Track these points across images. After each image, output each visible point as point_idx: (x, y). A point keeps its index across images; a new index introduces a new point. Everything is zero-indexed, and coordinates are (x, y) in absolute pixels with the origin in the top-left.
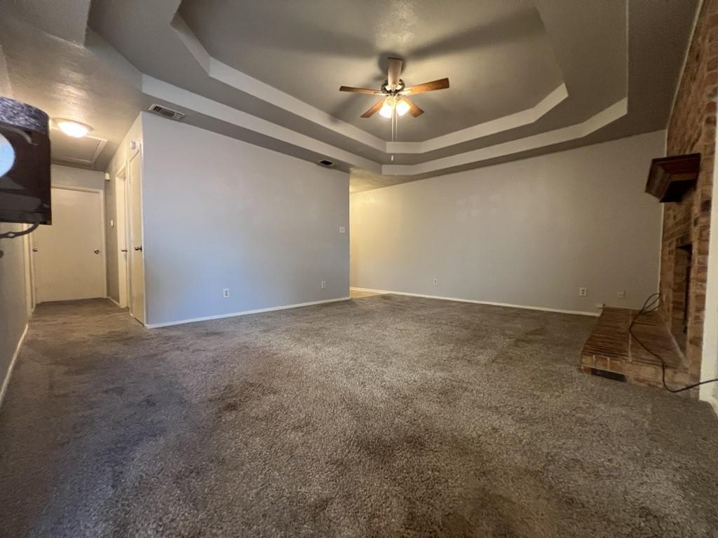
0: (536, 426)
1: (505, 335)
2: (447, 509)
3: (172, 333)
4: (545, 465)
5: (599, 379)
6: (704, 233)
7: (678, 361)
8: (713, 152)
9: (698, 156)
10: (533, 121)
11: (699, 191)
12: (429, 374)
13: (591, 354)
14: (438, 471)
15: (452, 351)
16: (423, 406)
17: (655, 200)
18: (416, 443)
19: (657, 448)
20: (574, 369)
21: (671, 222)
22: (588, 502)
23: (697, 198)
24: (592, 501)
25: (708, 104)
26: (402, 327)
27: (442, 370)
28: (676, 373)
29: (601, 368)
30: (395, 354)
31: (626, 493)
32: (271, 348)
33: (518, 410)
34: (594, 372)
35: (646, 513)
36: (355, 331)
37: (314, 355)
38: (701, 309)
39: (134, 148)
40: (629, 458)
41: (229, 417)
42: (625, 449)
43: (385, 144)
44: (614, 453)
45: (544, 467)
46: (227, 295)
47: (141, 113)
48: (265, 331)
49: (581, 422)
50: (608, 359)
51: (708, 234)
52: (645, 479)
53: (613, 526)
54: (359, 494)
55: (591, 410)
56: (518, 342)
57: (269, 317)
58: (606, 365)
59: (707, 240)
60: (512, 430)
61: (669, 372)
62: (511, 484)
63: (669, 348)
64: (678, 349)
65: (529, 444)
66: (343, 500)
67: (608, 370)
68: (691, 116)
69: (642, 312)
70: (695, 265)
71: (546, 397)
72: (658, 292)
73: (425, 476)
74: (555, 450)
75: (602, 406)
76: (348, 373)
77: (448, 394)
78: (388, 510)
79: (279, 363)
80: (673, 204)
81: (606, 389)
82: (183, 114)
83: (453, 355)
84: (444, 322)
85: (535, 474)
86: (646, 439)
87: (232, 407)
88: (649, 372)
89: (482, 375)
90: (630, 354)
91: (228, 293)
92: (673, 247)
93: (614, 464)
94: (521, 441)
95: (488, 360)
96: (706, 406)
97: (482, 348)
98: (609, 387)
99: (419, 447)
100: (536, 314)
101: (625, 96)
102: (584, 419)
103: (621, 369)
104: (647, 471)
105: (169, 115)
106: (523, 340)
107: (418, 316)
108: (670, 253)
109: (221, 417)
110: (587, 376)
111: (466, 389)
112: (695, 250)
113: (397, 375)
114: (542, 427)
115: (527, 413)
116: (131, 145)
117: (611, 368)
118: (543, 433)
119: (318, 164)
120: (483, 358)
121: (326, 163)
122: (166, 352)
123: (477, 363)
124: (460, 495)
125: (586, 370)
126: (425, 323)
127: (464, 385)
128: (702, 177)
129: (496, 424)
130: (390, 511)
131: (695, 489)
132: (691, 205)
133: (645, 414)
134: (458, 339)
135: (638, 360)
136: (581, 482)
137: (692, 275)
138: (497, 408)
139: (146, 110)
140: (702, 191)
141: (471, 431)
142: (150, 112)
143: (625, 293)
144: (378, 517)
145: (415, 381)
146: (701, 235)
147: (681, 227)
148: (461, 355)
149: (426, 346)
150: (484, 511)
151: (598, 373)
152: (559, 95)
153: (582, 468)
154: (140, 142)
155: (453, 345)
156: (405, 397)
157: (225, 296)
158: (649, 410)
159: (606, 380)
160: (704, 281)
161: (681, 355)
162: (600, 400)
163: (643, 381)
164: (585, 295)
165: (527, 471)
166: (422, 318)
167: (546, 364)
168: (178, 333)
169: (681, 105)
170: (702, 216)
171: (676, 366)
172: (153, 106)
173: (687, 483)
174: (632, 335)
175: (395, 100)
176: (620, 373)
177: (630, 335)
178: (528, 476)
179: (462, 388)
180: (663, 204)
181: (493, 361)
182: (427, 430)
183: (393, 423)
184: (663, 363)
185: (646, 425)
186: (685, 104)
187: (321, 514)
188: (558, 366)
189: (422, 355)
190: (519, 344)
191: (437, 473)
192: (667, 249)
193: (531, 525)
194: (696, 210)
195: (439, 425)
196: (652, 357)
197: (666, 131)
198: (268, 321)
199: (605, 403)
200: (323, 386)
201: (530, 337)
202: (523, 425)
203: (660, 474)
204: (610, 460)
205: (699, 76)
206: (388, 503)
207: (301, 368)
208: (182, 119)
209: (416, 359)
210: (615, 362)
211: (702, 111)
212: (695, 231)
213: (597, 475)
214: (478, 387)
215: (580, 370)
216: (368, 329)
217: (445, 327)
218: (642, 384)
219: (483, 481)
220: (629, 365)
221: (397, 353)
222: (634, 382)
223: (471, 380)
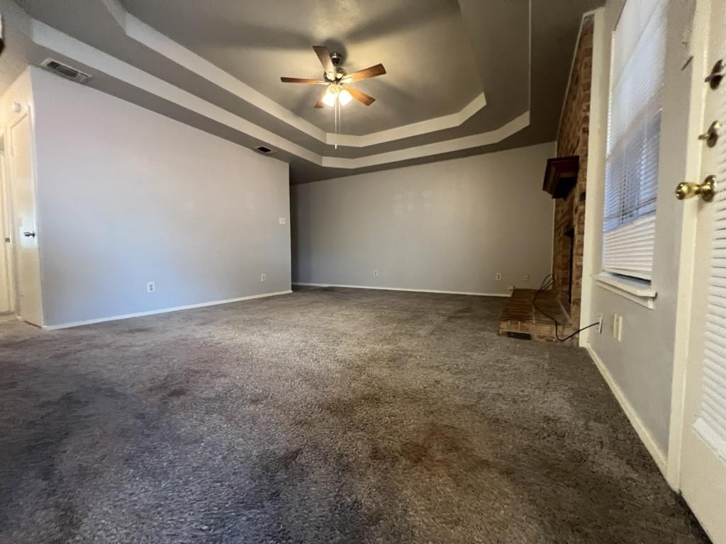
0: (469, 376)
1: (439, 314)
2: (405, 441)
3: (83, 333)
4: (478, 401)
5: (513, 340)
6: (582, 218)
7: (565, 320)
8: (587, 155)
9: (577, 158)
10: (458, 125)
11: (578, 185)
12: (378, 348)
13: (507, 320)
14: (394, 416)
15: (395, 328)
16: (376, 372)
17: (550, 196)
18: (374, 399)
19: (553, 379)
20: (495, 334)
21: (560, 215)
22: (509, 419)
23: (577, 192)
24: (512, 418)
25: (584, 118)
26: (348, 313)
27: (389, 344)
28: (564, 328)
29: (514, 331)
30: (344, 334)
31: (534, 409)
32: (212, 339)
33: (455, 366)
34: (509, 334)
35: (547, 419)
36: (301, 319)
37: (262, 342)
38: (580, 277)
39: (18, 111)
40: (535, 388)
41: (176, 402)
42: (532, 383)
43: (326, 135)
44: (525, 386)
45: (476, 402)
46: (151, 289)
47: (29, 67)
48: (202, 324)
49: (502, 370)
50: (519, 322)
51: (584, 218)
52: (546, 399)
53: (526, 431)
54: (326, 442)
55: (508, 361)
56: (450, 319)
57: (204, 311)
58: (517, 328)
59: (583, 224)
60: (450, 381)
61: (560, 328)
62: (453, 416)
63: (560, 313)
64: (565, 312)
65: (465, 388)
66: (311, 449)
67: (519, 331)
68: (573, 127)
69: (540, 291)
70: (576, 243)
71: (475, 355)
72: (551, 273)
73: (384, 421)
74: (484, 390)
75: (516, 357)
76: (300, 353)
77: (396, 360)
78: (354, 449)
79: (226, 351)
80: (562, 199)
81: (518, 346)
82: (90, 76)
83: (396, 332)
84: (386, 307)
85: (469, 407)
86: (546, 374)
87: (178, 393)
88: (546, 330)
89: (423, 344)
90: (534, 318)
91: (153, 287)
92: (562, 234)
93: (526, 393)
94: (458, 387)
95: (427, 333)
96: (584, 350)
97: (421, 325)
98: (520, 344)
99: (376, 401)
100: (462, 298)
101: (527, 110)
102: (503, 367)
103: (528, 330)
104: (547, 394)
105: (70, 74)
106: (454, 317)
107: (361, 303)
108: (559, 240)
109: (167, 402)
110: (505, 338)
111: (411, 356)
112: (576, 232)
113: (349, 350)
114: (473, 376)
115: (462, 367)
116: (14, 107)
117: (521, 330)
118: (474, 380)
119: (255, 150)
120: (422, 332)
121: (264, 150)
122: (80, 351)
123: (419, 336)
124: (414, 429)
125: (503, 334)
126: (369, 308)
127: (409, 353)
128: (580, 175)
129: (438, 378)
130: (356, 450)
131: (577, 401)
132: (573, 198)
133: (544, 359)
134: (399, 320)
135: (539, 321)
136: (504, 407)
137: (574, 252)
138: (437, 367)
139: (38, 66)
140: (580, 185)
141: (418, 385)
142: (43, 68)
143: (529, 275)
144: (346, 455)
145: (365, 354)
146: (579, 220)
147: (567, 217)
148: (403, 331)
149: (372, 326)
150: (434, 437)
151: (512, 335)
152: (479, 103)
153: (504, 398)
154: (28, 105)
155: (395, 324)
156: (358, 366)
157: (149, 291)
158: (547, 356)
159: (517, 340)
160: (582, 255)
161: (567, 316)
162: (514, 353)
163: (542, 338)
164: (500, 279)
165: (464, 406)
166: (365, 305)
167: (474, 333)
168: (92, 332)
169: (566, 120)
170: (580, 205)
171: (565, 323)
172: (48, 61)
173: (572, 397)
174: (535, 307)
175: (337, 89)
176: (527, 333)
177: (533, 307)
178: (466, 409)
179: (407, 355)
180: (554, 200)
181: (431, 334)
182: (381, 388)
183: (350, 387)
184: (556, 322)
185: (546, 366)
186: (569, 119)
187: (293, 462)
188: (482, 333)
189: (369, 334)
190: (452, 320)
191: (393, 418)
192: (558, 238)
193: (470, 440)
194: (577, 200)
195: (391, 383)
196: (548, 319)
197: (556, 143)
198: (203, 315)
199: (517, 355)
200: (277, 366)
201: (460, 314)
202: (459, 376)
203: (556, 395)
204: (522, 391)
205: (578, 96)
206: (354, 445)
207: (251, 353)
208: (87, 82)
209: (364, 337)
210: (523, 324)
211: (580, 123)
212: (576, 216)
213: (515, 401)
214: (420, 354)
215: (499, 334)
216: (314, 316)
217: (387, 311)
218: (542, 340)
219: (431, 417)
220: (533, 326)
221: (346, 334)
222: (537, 339)
223: (414, 349)
